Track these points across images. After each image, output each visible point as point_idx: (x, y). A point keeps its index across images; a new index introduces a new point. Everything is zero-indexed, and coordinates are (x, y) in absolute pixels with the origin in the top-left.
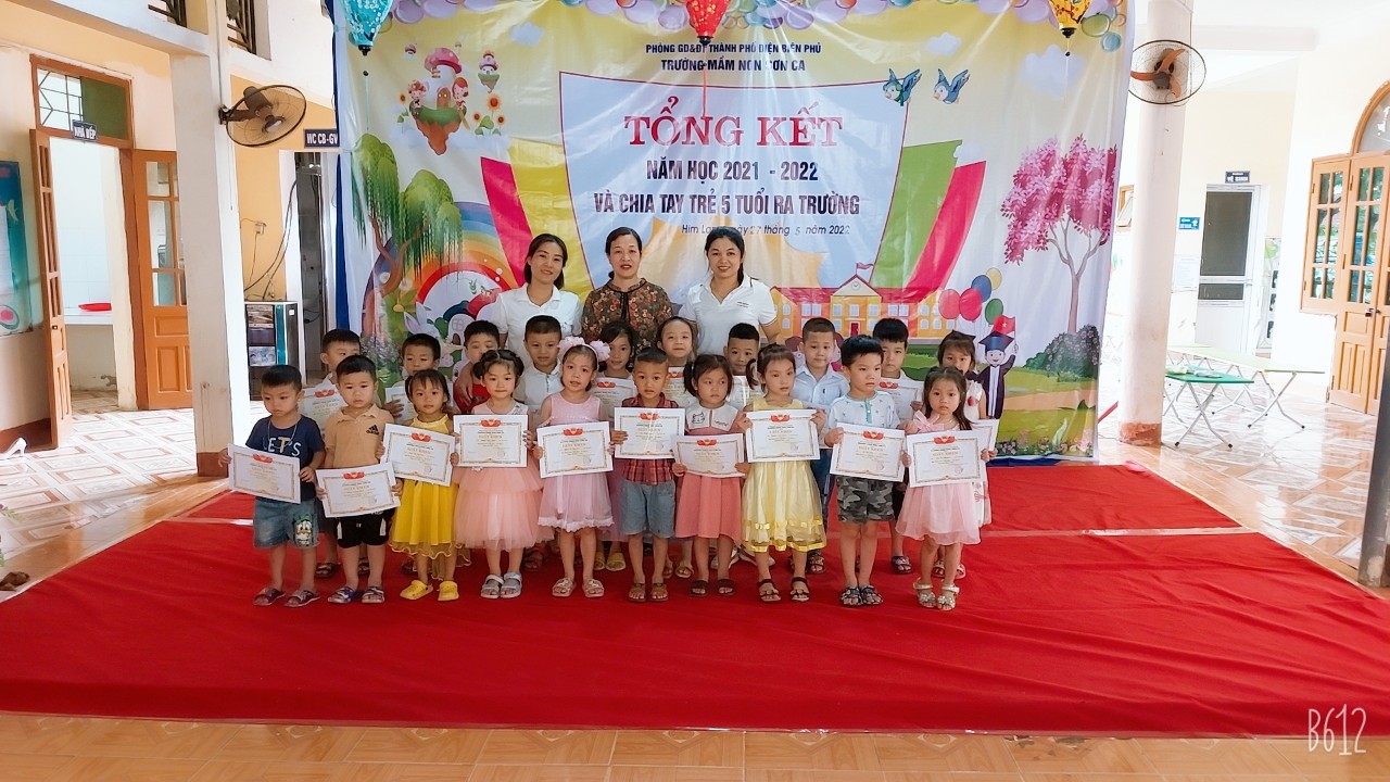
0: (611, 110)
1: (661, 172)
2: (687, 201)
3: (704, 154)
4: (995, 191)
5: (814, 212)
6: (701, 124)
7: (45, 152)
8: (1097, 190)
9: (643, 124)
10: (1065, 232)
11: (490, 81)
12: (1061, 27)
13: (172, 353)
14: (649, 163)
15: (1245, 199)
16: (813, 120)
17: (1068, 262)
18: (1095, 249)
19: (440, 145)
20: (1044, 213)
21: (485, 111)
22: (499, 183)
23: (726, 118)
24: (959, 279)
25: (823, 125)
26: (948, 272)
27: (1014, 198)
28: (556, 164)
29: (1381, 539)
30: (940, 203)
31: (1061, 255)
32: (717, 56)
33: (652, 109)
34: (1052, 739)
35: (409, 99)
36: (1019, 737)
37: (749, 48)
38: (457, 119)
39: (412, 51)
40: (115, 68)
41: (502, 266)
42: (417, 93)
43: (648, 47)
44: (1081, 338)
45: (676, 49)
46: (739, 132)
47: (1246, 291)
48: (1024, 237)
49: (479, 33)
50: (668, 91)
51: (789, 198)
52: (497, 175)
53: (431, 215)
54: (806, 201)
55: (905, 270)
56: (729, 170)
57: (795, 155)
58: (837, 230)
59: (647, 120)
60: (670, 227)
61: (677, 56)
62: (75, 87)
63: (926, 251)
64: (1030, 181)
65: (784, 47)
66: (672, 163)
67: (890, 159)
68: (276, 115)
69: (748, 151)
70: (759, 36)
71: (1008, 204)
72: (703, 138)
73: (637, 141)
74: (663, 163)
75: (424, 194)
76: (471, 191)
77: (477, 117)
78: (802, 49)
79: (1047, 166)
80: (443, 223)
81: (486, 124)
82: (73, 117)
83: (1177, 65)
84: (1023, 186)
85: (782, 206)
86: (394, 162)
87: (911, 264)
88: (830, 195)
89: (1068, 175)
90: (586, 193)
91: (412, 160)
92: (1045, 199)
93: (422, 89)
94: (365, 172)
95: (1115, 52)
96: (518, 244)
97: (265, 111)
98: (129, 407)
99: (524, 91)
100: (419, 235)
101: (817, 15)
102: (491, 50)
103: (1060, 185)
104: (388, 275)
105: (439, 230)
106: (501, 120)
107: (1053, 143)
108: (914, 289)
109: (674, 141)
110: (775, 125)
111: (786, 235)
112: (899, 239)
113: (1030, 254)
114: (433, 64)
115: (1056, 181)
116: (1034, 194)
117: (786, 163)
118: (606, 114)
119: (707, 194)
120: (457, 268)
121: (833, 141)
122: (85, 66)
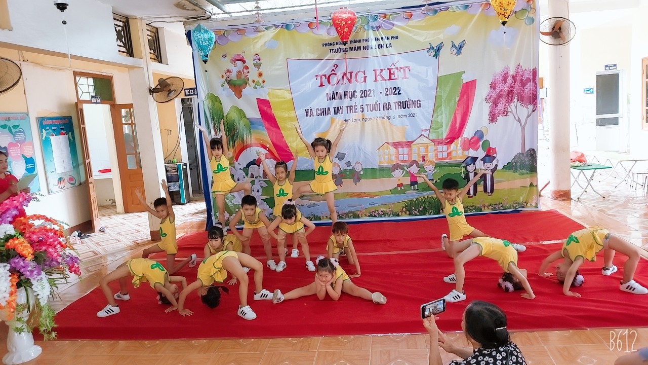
0: (309, 73)
1: (333, 97)
2: (345, 109)
3: (351, 89)
4: (482, 92)
5: (401, 109)
6: (348, 75)
8: (529, 88)
9: (324, 78)
10: (516, 107)
11: (258, 66)
12: (501, 21)
14: (327, 94)
15: (616, 76)
16: (397, 68)
17: (519, 121)
18: (530, 114)
19: (239, 95)
20: (505, 100)
21: (257, 79)
22: (265, 108)
23: (360, 71)
24: (468, 132)
25: (402, 70)
26: (463, 130)
27: (490, 95)
28: (288, 98)
30: (457, 100)
31: (515, 118)
32: (353, 45)
33: (327, 71)
35: (225, 77)
37: (366, 40)
38: (245, 83)
39: (225, 56)
40: (106, 72)
41: (269, 144)
42: (228, 74)
43: (323, 45)
44: (527, 155)
45: (335, 44)
46: (366, 77)
47: (620, 121)
48: (497, 112)
49: (252, 46)
50: (333, 62)
51: (389, 103)
52: (264, 106)
53: (238, 124)
54: (397, 104)
55: (444, 131)
56: (362, 94)
57: (390, 84)
58: (411, 115)
59: (325, 76)
60: (338, 121)
61: (336, 47)
62: (91, 81)
63: (452, 121)
64: (497, 86)
65: (382, 38)
66: (337, 93)
67: (432, 82)
68: (172, 89)
69: (370, 85)
70: (371, 35)
71: (488, 97)
72: (349, 81)
73: (322, 85)
74: (334, 93)
75: (234, 116)
76: (253, 113)
77: (254, 81)
78: (390, 38)
80: (243, 127)
81: (257, 84)
82: (91, 94)
83: (562, 27)
84: (495, 89)
85: (387, 107)
86: (221, 103)
87: (447, 126)
88: (408, 100)
89: (515, 82)
90: (301, 109)
91: (228, 102)
92: (506, 93)
93: (230, 72)
94: (209, 109)
95: (531, 25)
97: (168, 88)
98: (121, 212)
99: (273, 68)
100: (233, 133)
101: (395, 23)
102: (258, 53)
103: (512, 87)
105: (241, 130)
106: (264, 82)
107: (507, 68)
108: (448, 138)
109: (337, 84)
110: (381, 72)
111: (389, 119)
112: (440, 117)
113: (500, 119)
114: (234, 61)
115: (509, 85)
116: (500, 92)
117: (387, 89)
118: (308, 75)
119: (353, 105)
120: (250, 146)
121: (407, 77)
122: (94, 73)
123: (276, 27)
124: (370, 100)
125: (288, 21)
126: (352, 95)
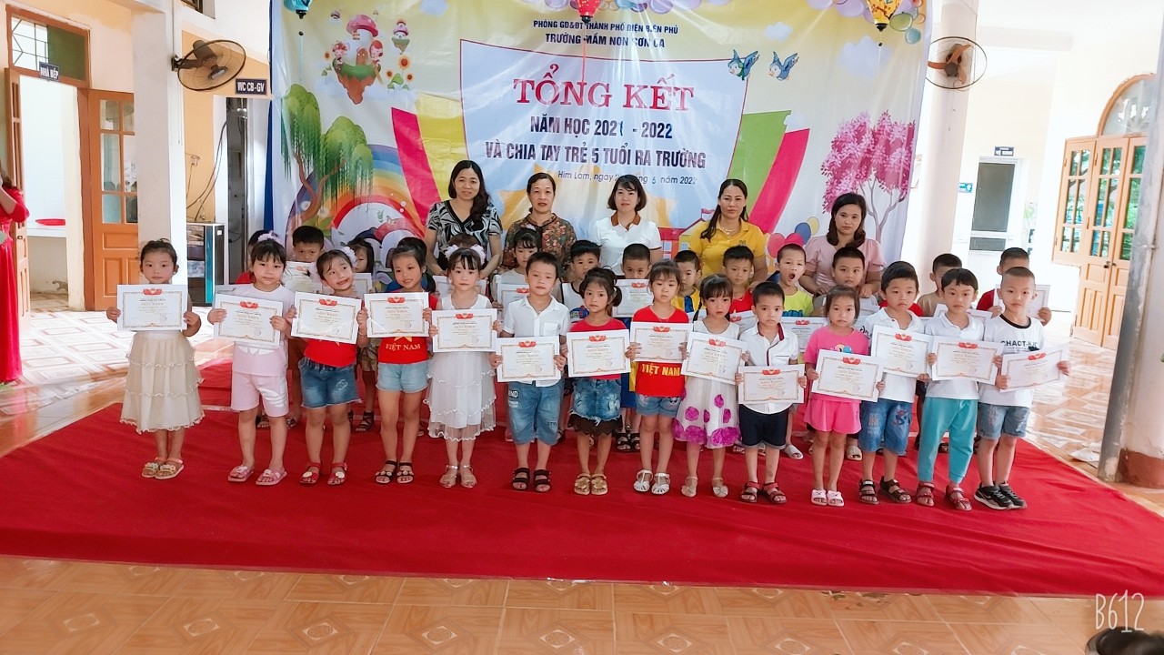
0: (503, 74)
1: (543, 125)
2: (563, 152)
3: (578, 113)
4: (816, 155)
5: (668, 165)
6: (577, 88)
7: (16, 88)
8: (898, 157)
9: (529, 86)
10: (871, 190)
11: (401, 45)
12: (876, 22)
13: (117, 263)
14: (533, 118)
15: (1010, 169)
16: (669, 89)
18: (895, 205)
19: (357, 96)
20: (855, 174)
21: (397, 70)
22: (406, 131)
23: (598, 84)
24: (785, 225)
25: (678, 93)
26: (776, 219)
27: (831, 161)
28: (454, 116)
29: (1116, 444)
30: (772, 162)
32: (592, 32)
33: (536, 74)
34: (858, 594)
35: (333, 56)
36: (833, 592)
37: (618, 27)
38: (372, 75)
39: (337, 16)
40: (76, 20)
41: (407, 201)
42: (339, 52)
43: (535, 23)
46: (609, 96)
49: (394, 4)
50: (551, 60)
51: (648, 152)
52: (405, 122)
53: (347, 154)
54: (662, 155)
56: (599, 127)
57: (653, 117)
58: (687, 180)
59: (532, 83)
61: (559, 31)
62: (43, 33)
63: (758, 201)
64: (844, 146)
66: (551, 119)
67: (732, 123)
68: (220, 65)
69: (615, 112)
70: (628, 18)
71: (827, 165)
72: (579, 100)
73: (523, 100)
74: (544, 119)
75: (341, 137)
76: (382, 135)
77: (389, 74)
78: (663, 30)
79: (859, 136)
80: (357, 162)
81: (397, 80)
82: (40, 59)
83: (964, 57)
84: (839, 151)
85: (642, 159)
86: (317, 109)
88: (682, 151)
89: (875, 144)
90: (479, 141)
91: (333, 107)
92: (857, 162)
93: (344, 48)
94: (292, 116)
95: (916, 44)
96: (420, 182)
97: (211, 62)
98: (78, 308)
99: (430, 54)
100: (336, 170)
101: (675, 2)
102: (404, 19)
103: (869, 151)
104: (309, 203)
105: (353, 168)
106: (410, 77)
107: (865, 115)
109: (554, 101)
110: (640, 90)
114: (355, 28)
115: (866, 147)
116: (847, 158)
117: (647, 123)
118: (499, 76)
119: (580, 146)
120: (369, 200)
121: (685, 107)
122: (52, 16)
124: (614, 142)
126: (579, 127)
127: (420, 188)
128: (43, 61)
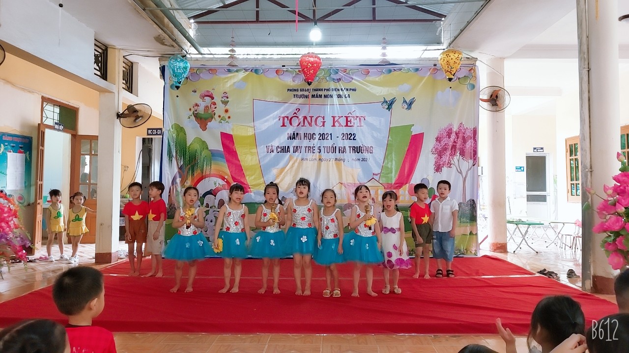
0: (273, 114)
1: (293, 137)
2: (303, 149)
3: (310, 130)
4: (428, 145)
5: (355, 153)
6: (309, 119)
7: (43, 133)
8: (470, 144)
9: (286, 119)
10: (458, 161)
11: (225, 103)
12: (447, 78)
14: (288, 134)
15: (542, 160)
16: (354, 117)
17: (461, 173)
18: (471, 168)
19: (204, 127)
20: (449, 153)
21: (223, 114)
22: (227, 142)
23: (319, 116)
24: (415, 179)
25: (358, 119)
26: (411, 177)
27: (436, 147)
28: (251, 135)
29: (589, 272)
30: (406, 149)
31: (457, 170)
33: (289, 112)
35: (193, 110)
37: (328, 90)
38: (211, 117)
39: (195, 91)
42: (196, 107)
43: (288, 90)
44: (468, 205)
45: (299, 90)
46: (325, 122)
47: (548, 198)
48: (441, 163)
49: (222, 85)
50: (296, 106)
51: (344, 147)
52: (227, 139)
53: (199, 155)
54: (352, 148)
55: (393, 175)
56: (320, 137)
57: (347, 130)
58: (364, 160)
59: (287, 117)
60: (297, 159)
61: (300, 93)
62: (57, 110)
63: (401, 168)
64: (442, 140)
66: (297, 134)
67: (385, 132)
68: (140, 115)
69: (328, 129)
70: (332, 85)
71: (434, 149)
72: (310, 124)
73: (284, 125)
74: (294, 134)
75: (197, 147)
76: (216, 145)
77: (219, 116)
78: (349, 90)
79: (449, 134)
80: (204, 158)
81: (223, 119)
82: (55, 121)
83: (499, 96)
84: (440, 143)
85: (342, 150)
86: (185, 134)
87: (395, 174)
88: (361, 146)
89: (458, 138)
90: (263, 146)
91: (193, 132)
92: (450, 147)
93: (198, 106)
94: (173, 138)
95: (473, 91)
96: (234, 166)
97: (136, 114)
99: (239, 106)
100: (194, 163)
101: (354, 77)
102: (226, 91)
103: (455, 142)
104: (181, 179)
105: (202, 161)
106: (229, 117)
107: (451, 125)
108: (397, 183)
109: (298, 125)
110: (339, 119)
111: (344, 162)
112: (390, 163)
113: (445, 169)
114: (203, 97)
115: (453, 140)
116: (444, 146)
117: (344, 134)
118: (271, 115)
119: (312, 146)
120: (209, 176)
121: (362, 125)
122: (62, 101)
123: (246, 70)
124: (328, 143)
125: (257, 67)
126: (311, 137)
127: (234, 169)
128: (57, 121)
